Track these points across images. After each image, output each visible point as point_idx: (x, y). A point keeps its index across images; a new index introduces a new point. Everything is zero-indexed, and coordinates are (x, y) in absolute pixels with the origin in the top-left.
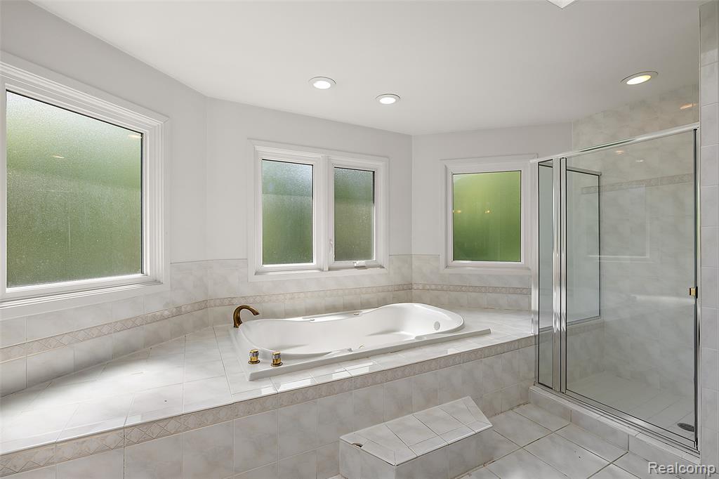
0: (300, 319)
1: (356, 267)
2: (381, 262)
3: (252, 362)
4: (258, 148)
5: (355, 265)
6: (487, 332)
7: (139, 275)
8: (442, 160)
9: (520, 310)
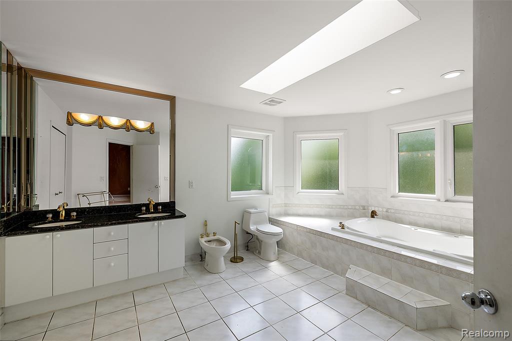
0: (410, 227)
7: (337, 191)
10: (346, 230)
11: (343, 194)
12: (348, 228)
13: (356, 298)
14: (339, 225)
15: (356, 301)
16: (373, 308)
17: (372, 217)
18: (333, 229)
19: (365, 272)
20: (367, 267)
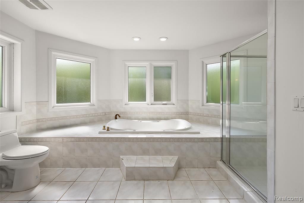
0: (137, 121)
1: (163, 104)
2: (174, 102)
3: (103, 129)
4: (126, 63)
5: (162, 103)
6: (199, 133)
7: (89, 103)
8: (201, 59)
9: (216, 125)
10: (111, 131)
11: (94, 105)
12: (112, 129)
13: (135, 180)
14: (103, 128)
15: (135, 182)
16: (148, 180)
17: (116, 118)
18: (100, 133)
19: (134, 157)
20: (134, 153)
